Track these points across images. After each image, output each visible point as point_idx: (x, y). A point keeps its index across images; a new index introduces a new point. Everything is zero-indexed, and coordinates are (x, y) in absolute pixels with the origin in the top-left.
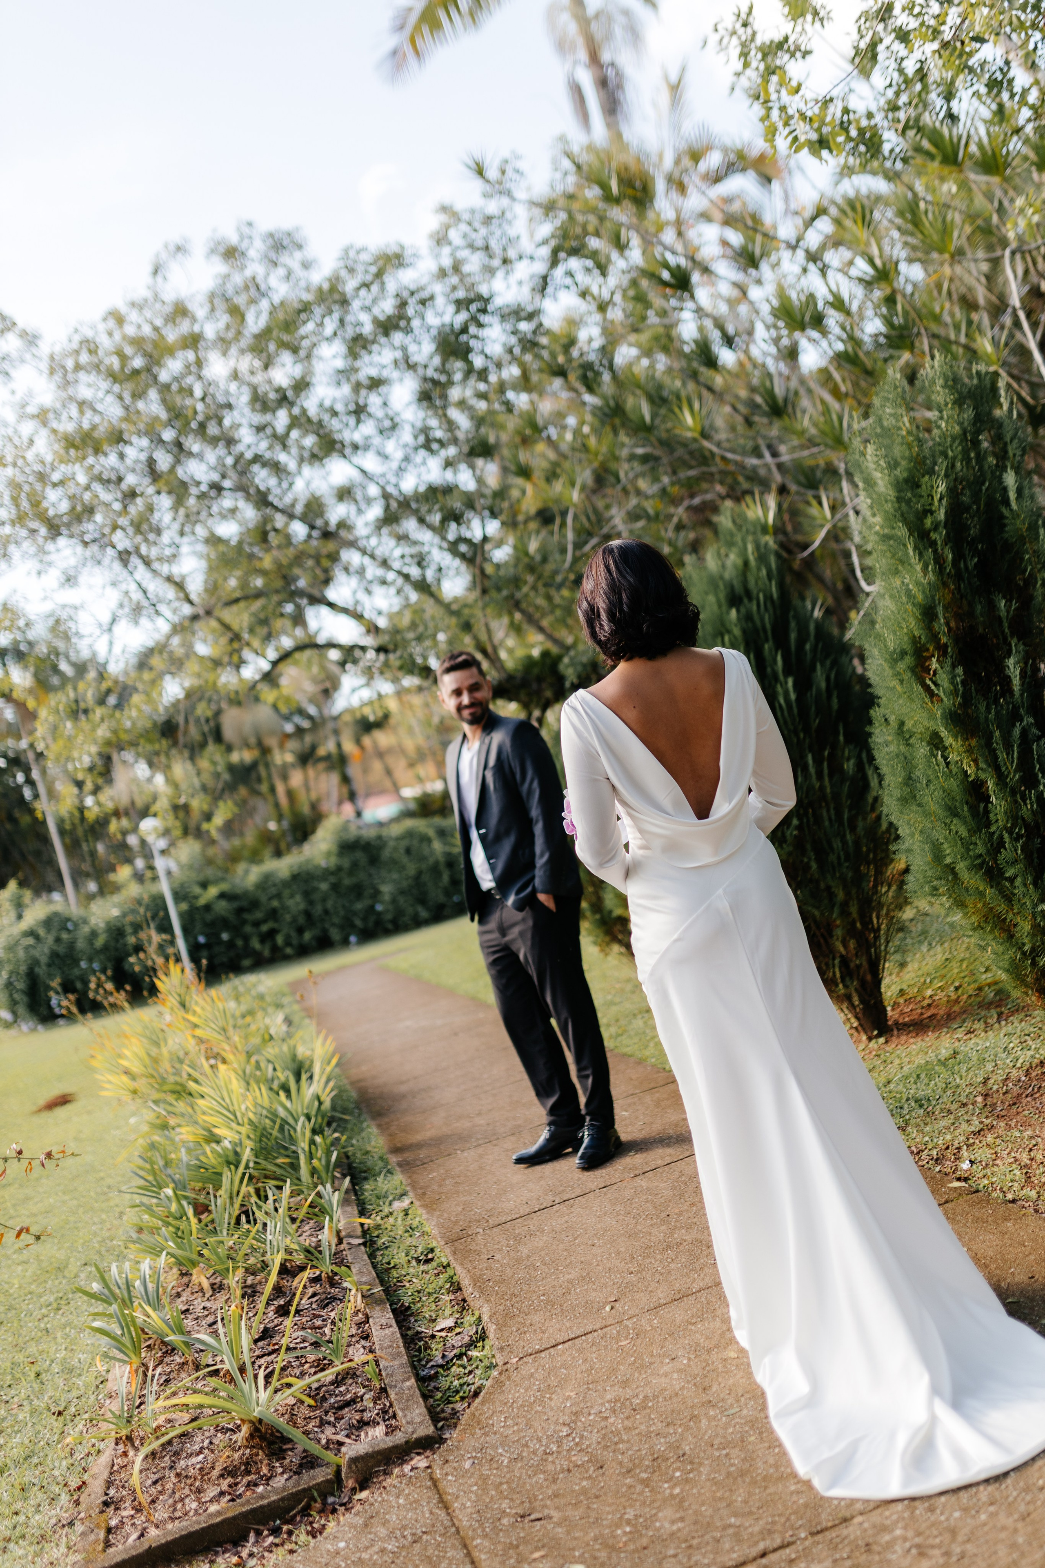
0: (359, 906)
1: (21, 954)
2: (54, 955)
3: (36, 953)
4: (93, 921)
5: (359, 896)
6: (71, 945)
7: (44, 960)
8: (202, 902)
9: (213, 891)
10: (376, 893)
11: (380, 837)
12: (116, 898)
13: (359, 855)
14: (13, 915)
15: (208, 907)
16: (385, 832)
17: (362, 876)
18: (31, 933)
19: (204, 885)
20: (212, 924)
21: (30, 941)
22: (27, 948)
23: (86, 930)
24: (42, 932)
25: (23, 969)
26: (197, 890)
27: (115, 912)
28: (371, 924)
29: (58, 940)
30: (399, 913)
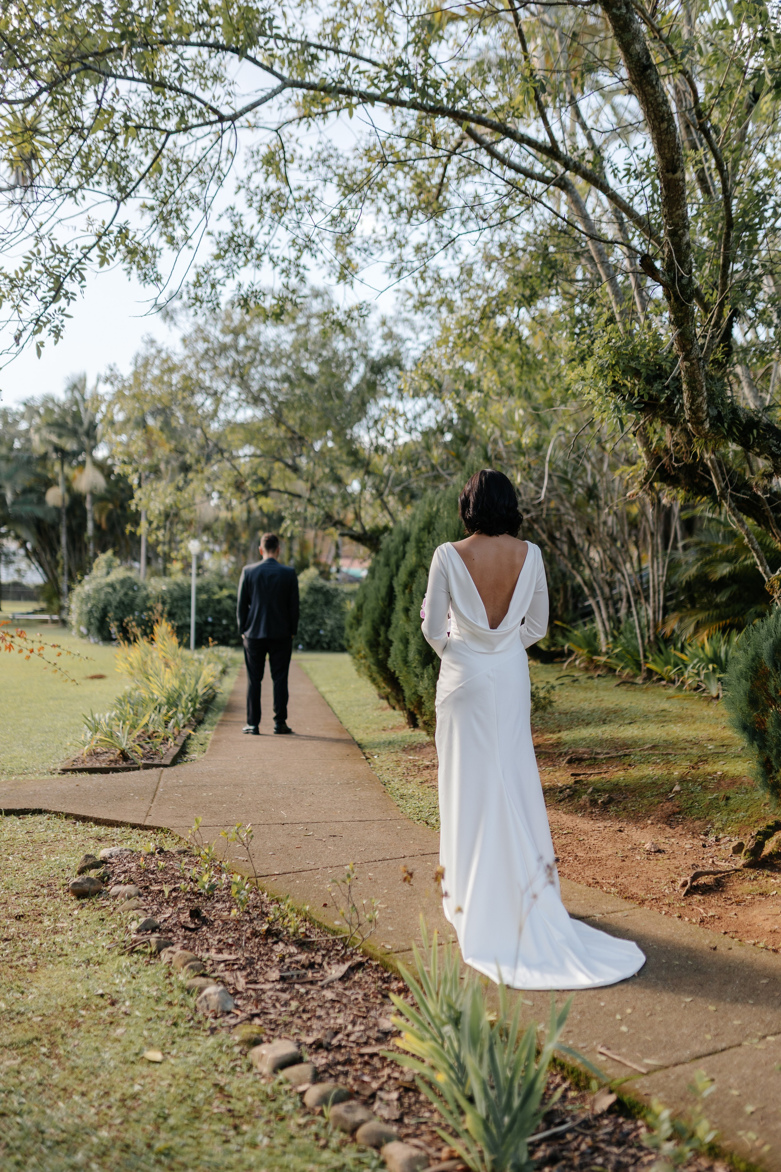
0: (310, 628)
1: (103, 596)
2: (121, 602)
3: (111, 598)
4: (150, 589)
5: (312, 622)
6: (133, 600)
7: (114, 604)
8: (216, 597)
9: (225, 592)
10: (323, 624)
11: (336, 590)
12: (167, 580)
13: (320, 596)
14: (104, 571)
15: (219, 601)
16: (340, 588)
17: (318, 610)
18: (112, 585)
19: (221, 588)
20: (219, 612)
21: (110, 590)
22: (107, 593)
23: (144, 593)
24: (118, 587)
25: (101, 605)
26: (216, 589)
27: (164, 588)
28: (314, 641)
29: (126, 594)
30: (333, 640)
